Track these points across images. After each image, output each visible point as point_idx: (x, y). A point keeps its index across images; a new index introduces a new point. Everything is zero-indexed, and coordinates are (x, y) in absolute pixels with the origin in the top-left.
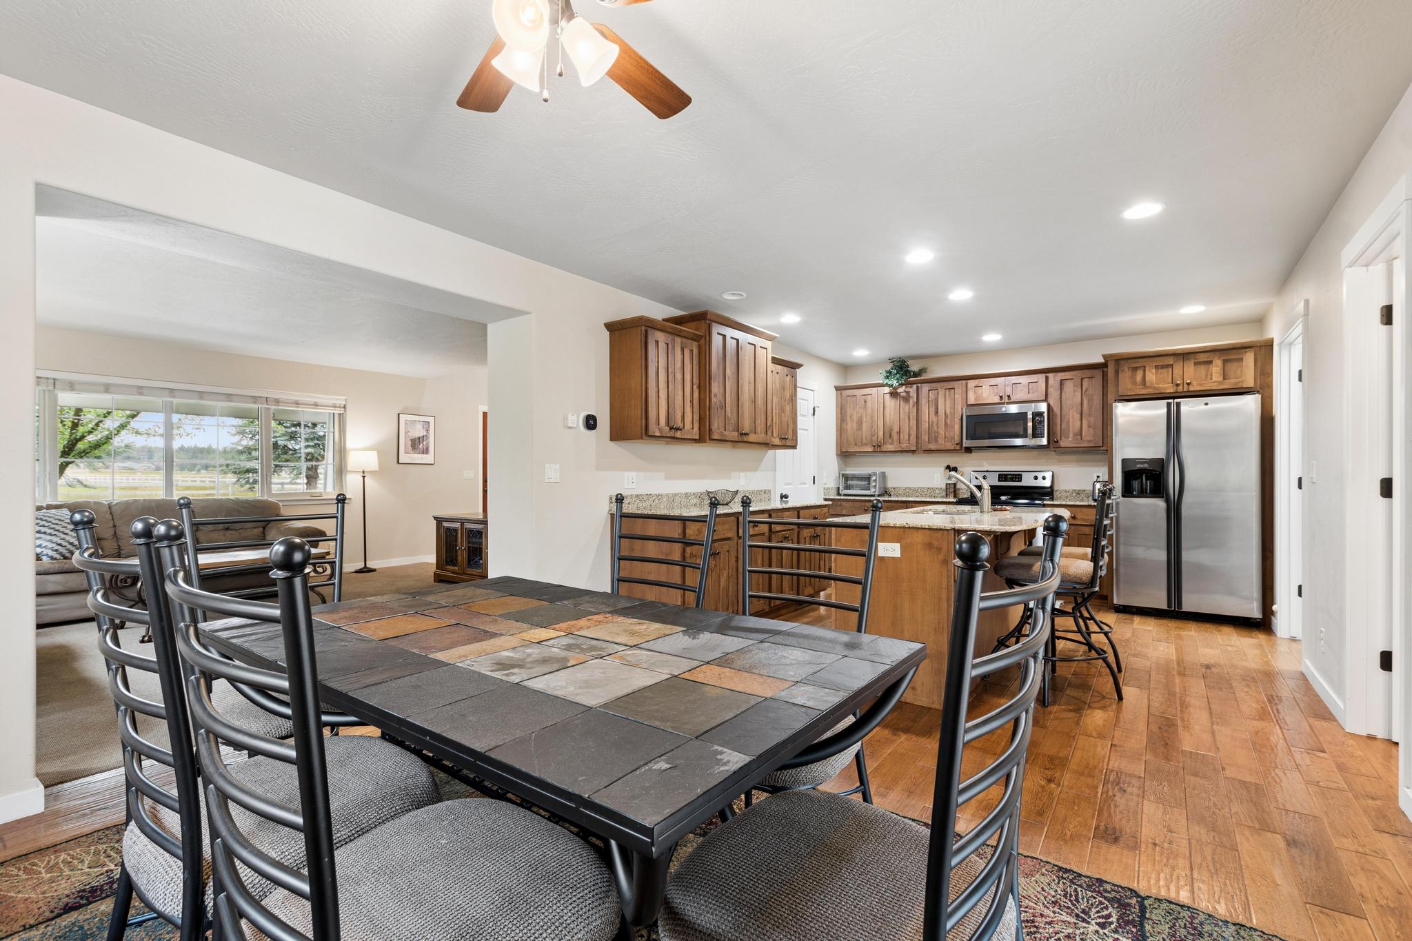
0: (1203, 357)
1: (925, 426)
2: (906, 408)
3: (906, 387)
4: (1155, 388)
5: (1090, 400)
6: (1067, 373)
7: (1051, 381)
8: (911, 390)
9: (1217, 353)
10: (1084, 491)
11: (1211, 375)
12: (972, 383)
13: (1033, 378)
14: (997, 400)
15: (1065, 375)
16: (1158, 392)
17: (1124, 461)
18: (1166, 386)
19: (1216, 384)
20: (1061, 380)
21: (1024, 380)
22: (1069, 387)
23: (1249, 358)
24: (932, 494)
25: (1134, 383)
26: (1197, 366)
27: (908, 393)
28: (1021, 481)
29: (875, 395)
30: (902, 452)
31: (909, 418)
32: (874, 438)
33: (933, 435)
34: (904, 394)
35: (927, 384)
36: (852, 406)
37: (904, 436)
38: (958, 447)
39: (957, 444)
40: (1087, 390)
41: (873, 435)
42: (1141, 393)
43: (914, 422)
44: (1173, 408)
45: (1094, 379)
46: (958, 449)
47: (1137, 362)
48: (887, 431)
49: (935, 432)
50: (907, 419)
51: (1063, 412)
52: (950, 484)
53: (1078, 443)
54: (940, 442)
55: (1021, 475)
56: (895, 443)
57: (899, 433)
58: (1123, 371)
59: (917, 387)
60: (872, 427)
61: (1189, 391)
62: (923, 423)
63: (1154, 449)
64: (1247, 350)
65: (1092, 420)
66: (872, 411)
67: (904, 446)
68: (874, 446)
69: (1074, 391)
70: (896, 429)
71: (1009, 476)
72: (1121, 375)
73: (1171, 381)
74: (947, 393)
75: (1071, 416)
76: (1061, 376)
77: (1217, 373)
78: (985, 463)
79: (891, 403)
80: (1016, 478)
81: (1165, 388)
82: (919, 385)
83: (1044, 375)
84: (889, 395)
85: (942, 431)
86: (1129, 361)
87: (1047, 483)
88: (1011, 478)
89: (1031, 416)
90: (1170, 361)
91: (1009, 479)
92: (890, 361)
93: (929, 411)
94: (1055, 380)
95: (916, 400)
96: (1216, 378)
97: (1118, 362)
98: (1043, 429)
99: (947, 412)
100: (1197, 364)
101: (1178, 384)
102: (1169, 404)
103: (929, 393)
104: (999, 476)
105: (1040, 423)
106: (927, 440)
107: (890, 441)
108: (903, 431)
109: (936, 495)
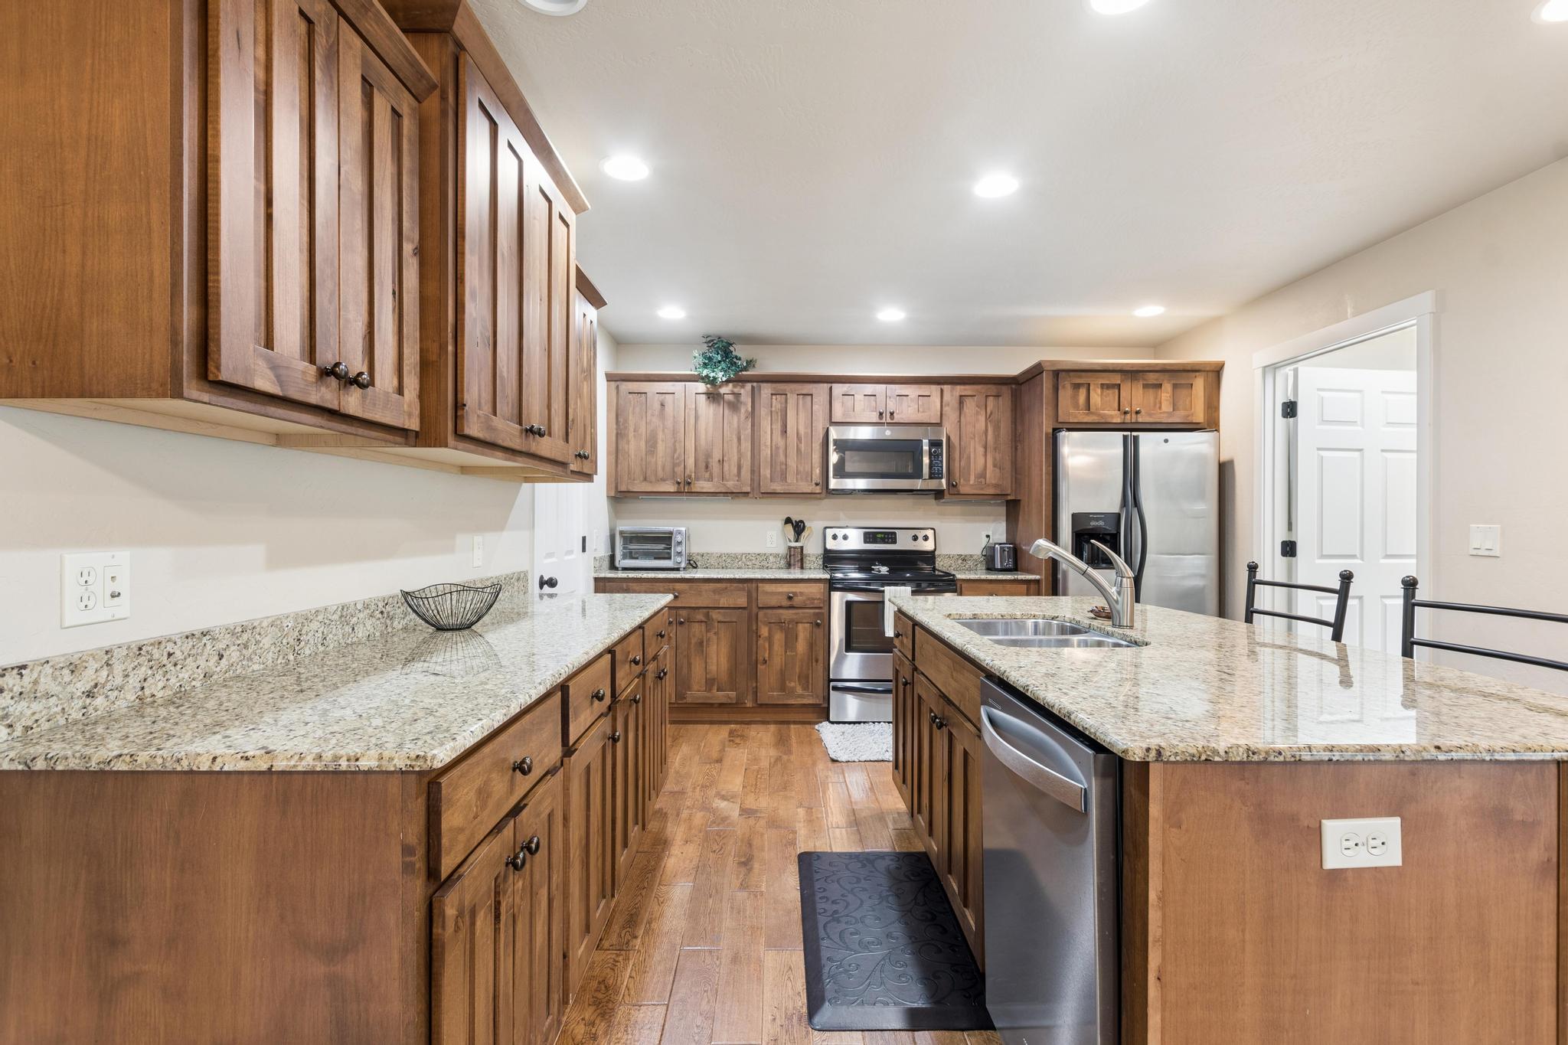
0: (1152, 378)
1: (766, 452)
2: (733, 420)
3: (734, 386)
4: (1099, 415)
5: (997, 428)
6: (967, 387)
7: (947, 397)
8: (742, 391)
9: (1167, 375)
10: (971, 556)
11: (1161, 403)
12: (838, 389)
13: (925, 389)
14: (875, 418)
15: (965, 390)
16: (1103, 421)
17: (1075, 517)
18: (1113, 413)
19: (1165, 415)
20: (961, 396)
21: (912, 391)
22: (970, 406)
23: (1199, 384)
24: (764, 563)
25: (1076, 406)
26: (1146, 390)
27: (737, 395)
28: (895, 542)
29: (680, 394)
30: (725, 494)
31: (739, 439)
32: (679, 470)
33: (778, 469)
34: (730, 398)
35: (769, 384)
36: (637, 410)
37: (731, 468)
38: (818, 489)
39: (817, 485)
40: (991, 413)
41: (674, 465)
42: (1085, 421)
43: (746, 446)
44: (1130, 441)
45: (1000, 398)
46: (817, 491)
47: (1080, 377)
48: (702, 458)
49: (781, 464)
50: (735, 440)
51: (962, 443)
52: (795, 548)
53: (982, 489)
54: (789, 481)
55: (895, 533)
56: (715, 480)
57: (721, 462)
58: (1064, 387)
59: (753, 387)
60: (675, 450)
61: (1137, 423)
62: (763, 447)
63: (1108, 502)
64: (1197, 374)
65: (998, 456)
66: (675, 422)
67: (731, 484)
68: (679, 483)
69: (977, 413)
70: (717, 455)
71: (879, 536)
72: (1061, 393)
73: (1117, 408)
74: (801, 402)
75: (972, 450)
76: (959, 390)
77: (1167, 400)
78: (842, 515)
79: (707, 411)
80: (888, 538)
81: (1112, 417)
82: (755, 384)
83: (939, 387)
84: (703, 398)
85: (792, 463)
86: (1072, 374)
87: (928, 546)
88: (881, 538)
89: (927, 448)
90: (1116, 379)
91: (879, 540)
92: (704, 340)
93: (771, 429)
94: (952, 395)
95: (750, 409)
96: (1166, 407)
97: (1058, 374)
98: (942, 467)
99: (800, 432)
100: (1145, 386)
101: (1126, 413)
102: (1125, 438)
103: (772, 399)
104: (866, 534)
105: (938, 457)
106: (769, 476)
107: (707, 475)
108: (729, 459)
109: (770, 565)
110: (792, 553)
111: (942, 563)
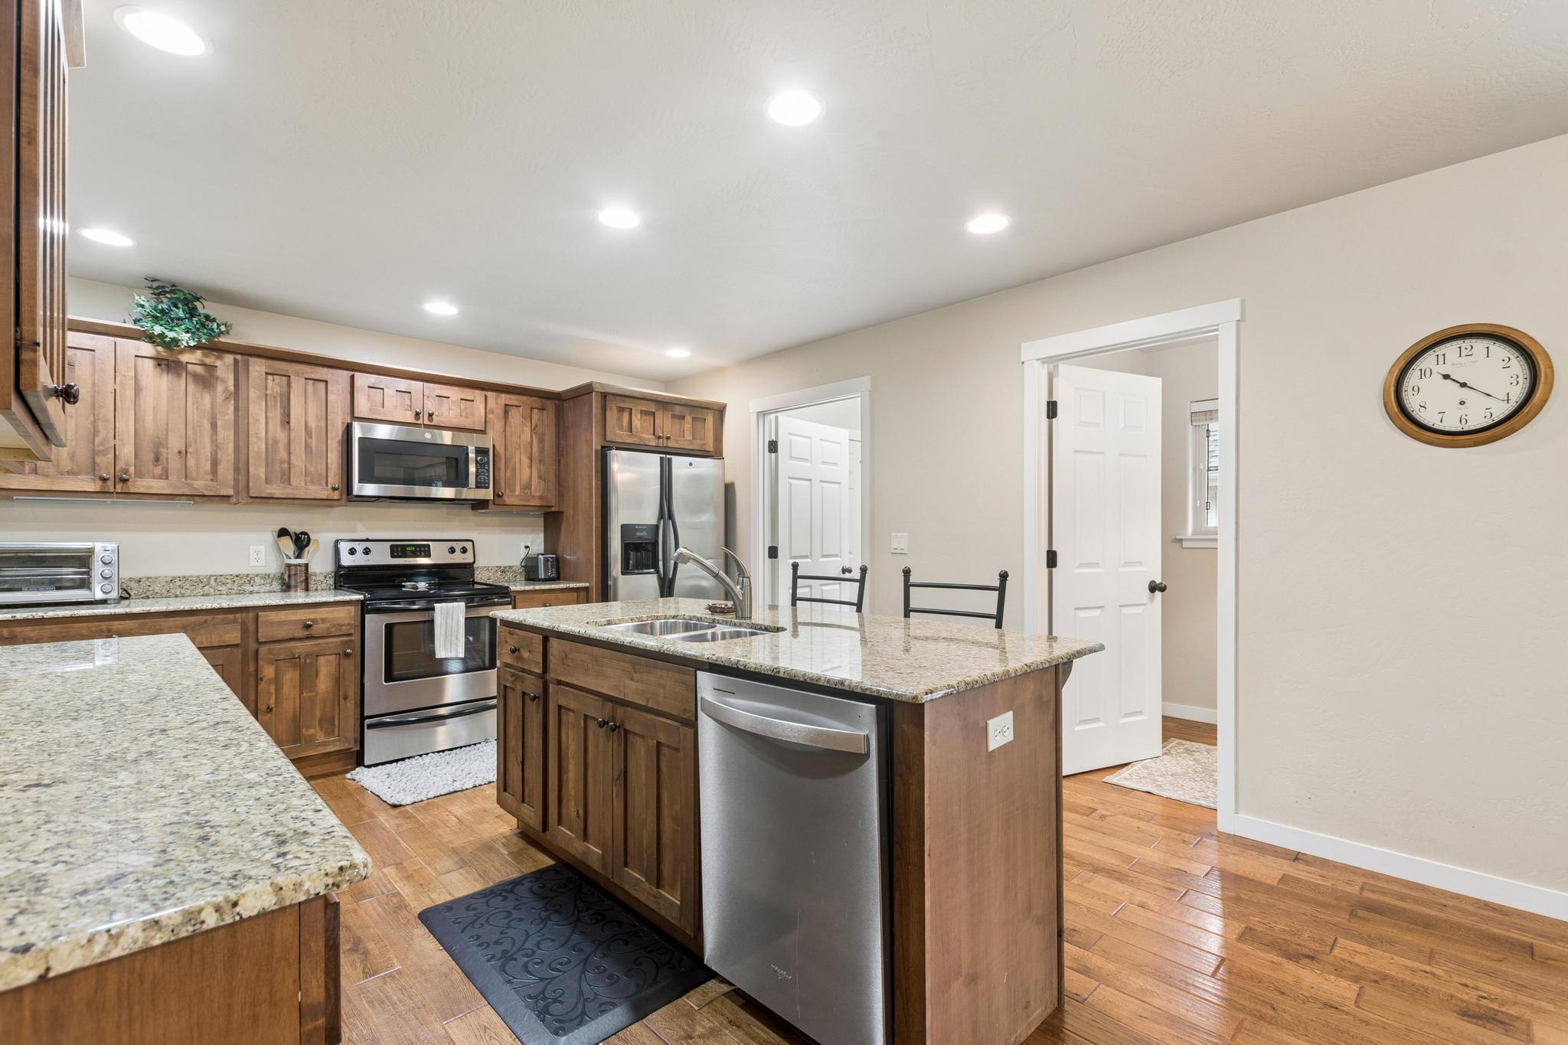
0: (678, 410)
1: (258, 446)
2: (203, 400)
3: (206, 355)
4: (640, 438)
5: (541, 441)
6: (513, 396)
7: (491, 404)
8: (218, 363)
9: (688, 409)
10: (510, 567)
11: (684, 432)
12: (363, 380)
13: (468, 393)
14: (409, 417)
15: (510, 399)
16: (642, 443)
17: (624, 527)
18: (650, 436)
19: (687, 443)
20: (506, 405)
21: (454, 393)
22: (515, 416)
23: (710, 419)
24: (246, 587)
25: (621, 427)
26: (674, 419)
27: (211, 368)
28: (428, 556)
29: (105, 353)
30: (191, 497)
31: (214, 426)
32: (105, 461)
33: (277, 468)
34: (199, 369)
35: (264, 361)
37: (200, 463)
38: (336, 495)
39: (334, 489)
40: (536, 425)
41: (94, 453)
42: (628, 441)
43: (226, 436)
44: (666, 463)
45: (545, 412)
46: (335, 498)
47: (624, 402)
48: (147, 446)
49: (282, 462)
50: (207, 426)
51: (508, 454)
52: (296, 566)
53: (528, 500)
54: (294, 482)
55: (428, 546)
56: (173, 477)
57: (183, 454)
58: (611, 409)
59: (236, 360)
60: (95, 433)
61: (667, 447)
62: (253, 439)
63: (647, 515)
64: (709, 411)
65: (543, 468)
67: (201, 485)
68: (104, 480)
69: (523, 424)
70: (175, 443)
71: (408, 549)
72: (608, 413)
73: (652, 432)
74: (310, 388)
75: (517, 460)
76: (504, 398)
77: (688, 430)
78: (359, 525)
79: (156, 383)
80: (420, 551)
81: (649, 440)
82: (239, 357)
83: (483, 393)
84: (150, 363)
85: (299, 460)
86: (617, 398)
87: (467, 558)
88: (412, 551)
89: (473, 455)
90: (652, 407)
91: (409, 553)
92: (149, 284)
93: (266, 417)
94: (497, 403)
95: (232, 388)
96: (688, 436)
97: (606, 396)
98: (488, 476)
99: (309, 424)
100: (673, 416)
101: (659, 437)
102: (661, 458)
103: (266, 379)
104: (392, 547)
105: (484, 466)
106: (263, 476)
107: (158, 470)
108: (197, 451)
109: (256, 588)
110: (293, 572)
111: (480, 576)
